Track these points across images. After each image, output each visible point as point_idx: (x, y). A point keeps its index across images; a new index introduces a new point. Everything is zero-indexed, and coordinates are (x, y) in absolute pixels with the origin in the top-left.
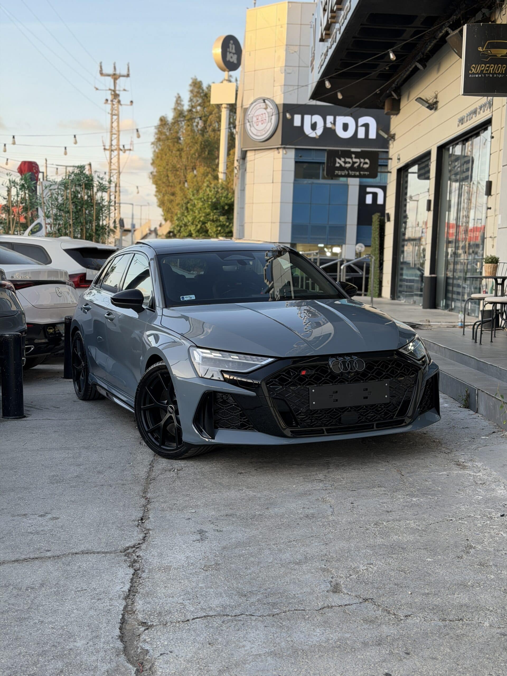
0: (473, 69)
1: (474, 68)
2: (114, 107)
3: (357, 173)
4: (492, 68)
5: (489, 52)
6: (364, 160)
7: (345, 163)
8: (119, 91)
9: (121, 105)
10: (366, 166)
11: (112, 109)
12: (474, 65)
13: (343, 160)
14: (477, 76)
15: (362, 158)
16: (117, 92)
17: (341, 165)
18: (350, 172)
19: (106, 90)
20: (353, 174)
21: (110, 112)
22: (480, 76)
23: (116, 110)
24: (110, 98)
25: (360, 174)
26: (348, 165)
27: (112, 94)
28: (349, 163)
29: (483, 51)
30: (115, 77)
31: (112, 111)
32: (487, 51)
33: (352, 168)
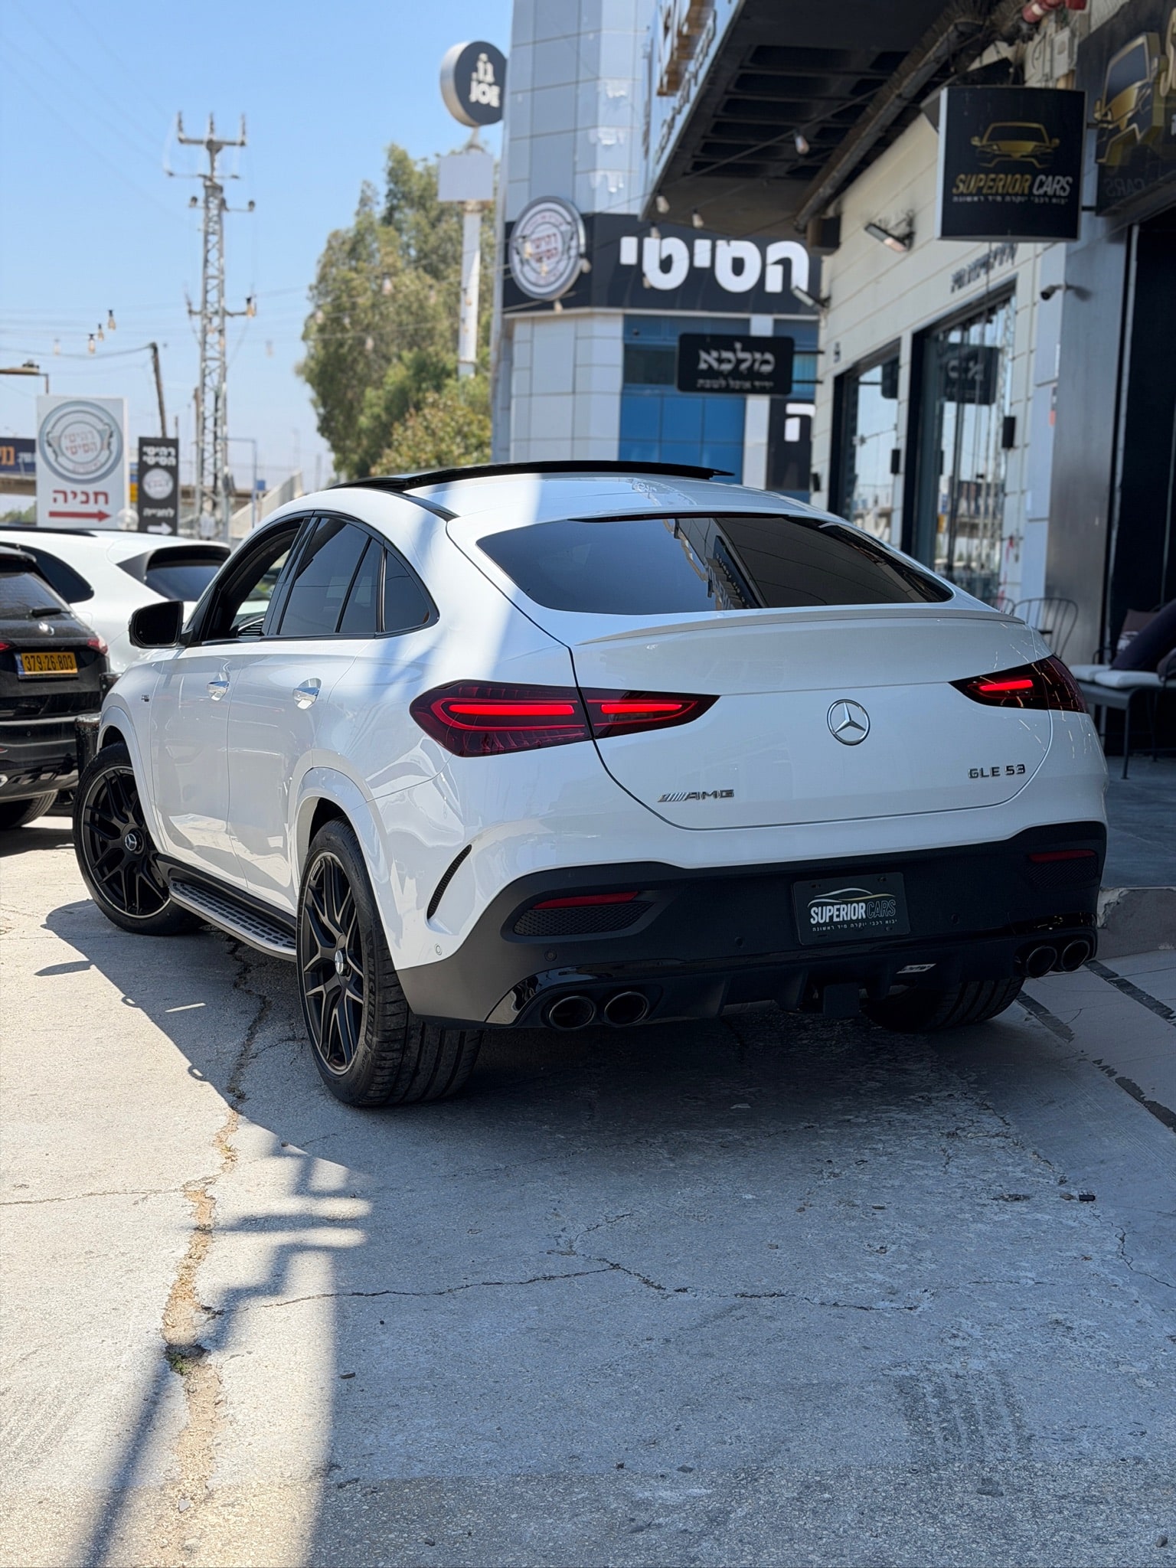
0: (961, 186)
1: (963, 182)
2: (210, 215)
3: (747, 385)
4: (1003, 181)
5: (995, 147)
6: (763, 353)
7: (720, 361)
8: (222, 178)
9: (227, 209)
10: (766, 369)
11: (208, 220)
12: (962, 176)
13: (715, 354)
14: (969, 199)
15: (758, 350)
16: (218, 181)
17: (710, 367)
18: (732, 383)
19: (193, 177)
20: (737, 387)
21: (202, 226)
22: (976, 199)
23: (216, 222)
24: (201, 195)
25: (753, 385)
26: (726, 367)
27: (206, 187)
28: (729, 361)
29: (983, 147)
30: (213, 147)
31: (207, 225)
32: (991, 145)
33: (735, 373)
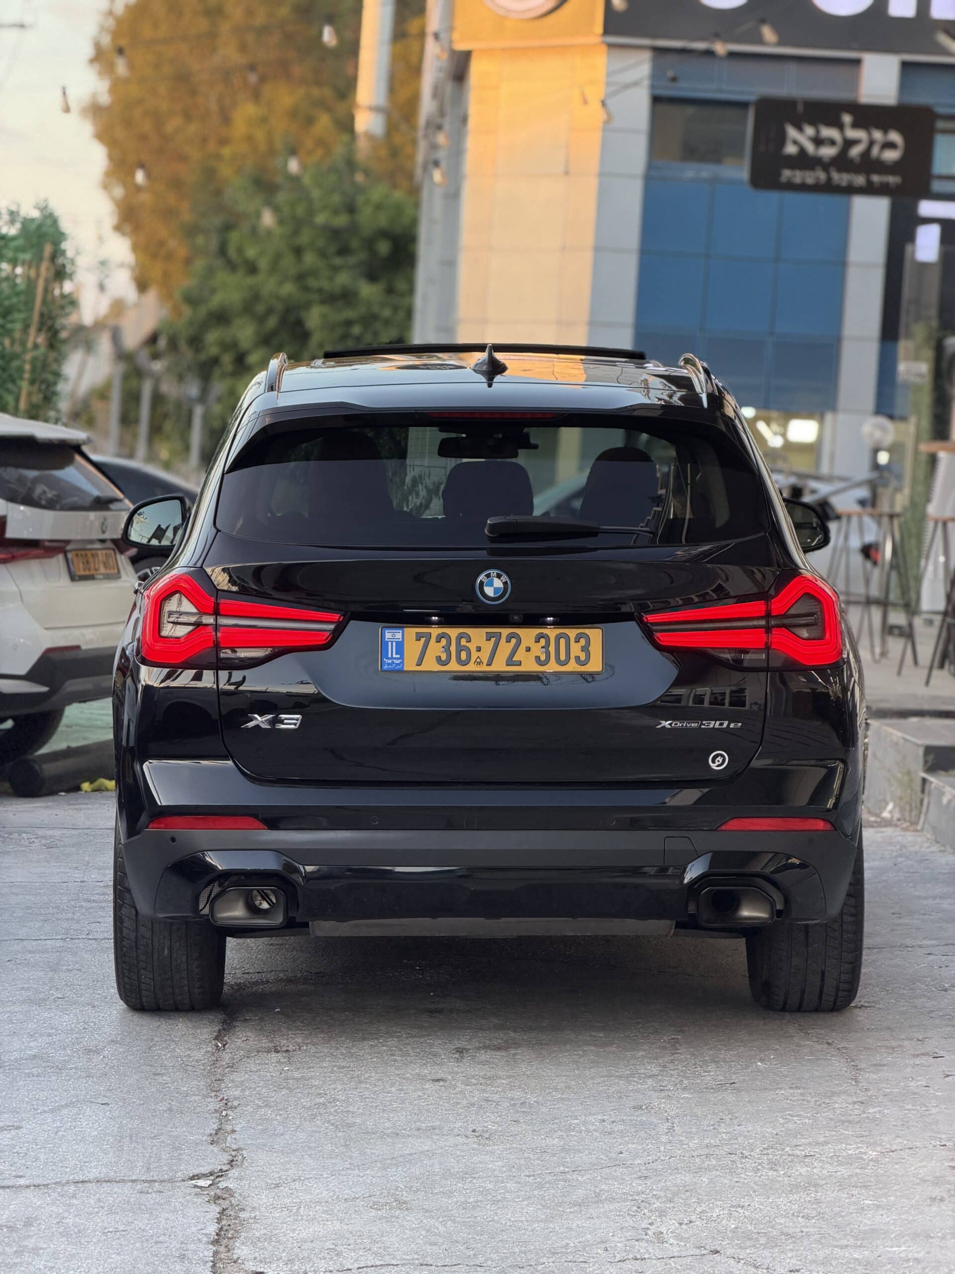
3: (860, 180)
6: (885, 131)
7: (818, 141)
10: (891, 156)
13: (810, 131)
15: (878, 127)
17: (802, 151)
18: (836, 176)
20: (844, 184)
25: (870, 183)
26: (828, 152)
28: (832, 142)
33: (842, 162)
